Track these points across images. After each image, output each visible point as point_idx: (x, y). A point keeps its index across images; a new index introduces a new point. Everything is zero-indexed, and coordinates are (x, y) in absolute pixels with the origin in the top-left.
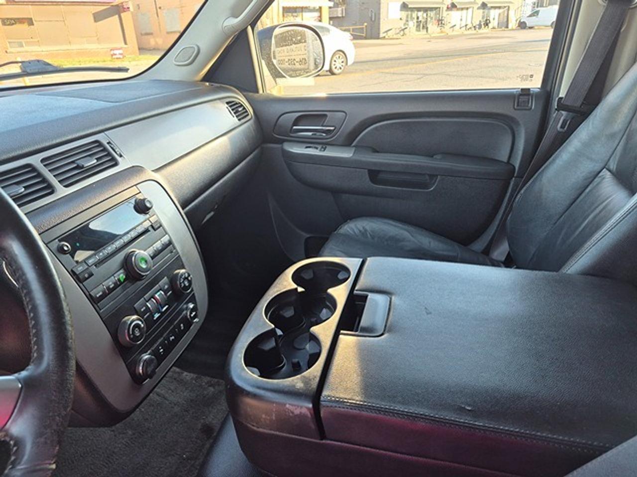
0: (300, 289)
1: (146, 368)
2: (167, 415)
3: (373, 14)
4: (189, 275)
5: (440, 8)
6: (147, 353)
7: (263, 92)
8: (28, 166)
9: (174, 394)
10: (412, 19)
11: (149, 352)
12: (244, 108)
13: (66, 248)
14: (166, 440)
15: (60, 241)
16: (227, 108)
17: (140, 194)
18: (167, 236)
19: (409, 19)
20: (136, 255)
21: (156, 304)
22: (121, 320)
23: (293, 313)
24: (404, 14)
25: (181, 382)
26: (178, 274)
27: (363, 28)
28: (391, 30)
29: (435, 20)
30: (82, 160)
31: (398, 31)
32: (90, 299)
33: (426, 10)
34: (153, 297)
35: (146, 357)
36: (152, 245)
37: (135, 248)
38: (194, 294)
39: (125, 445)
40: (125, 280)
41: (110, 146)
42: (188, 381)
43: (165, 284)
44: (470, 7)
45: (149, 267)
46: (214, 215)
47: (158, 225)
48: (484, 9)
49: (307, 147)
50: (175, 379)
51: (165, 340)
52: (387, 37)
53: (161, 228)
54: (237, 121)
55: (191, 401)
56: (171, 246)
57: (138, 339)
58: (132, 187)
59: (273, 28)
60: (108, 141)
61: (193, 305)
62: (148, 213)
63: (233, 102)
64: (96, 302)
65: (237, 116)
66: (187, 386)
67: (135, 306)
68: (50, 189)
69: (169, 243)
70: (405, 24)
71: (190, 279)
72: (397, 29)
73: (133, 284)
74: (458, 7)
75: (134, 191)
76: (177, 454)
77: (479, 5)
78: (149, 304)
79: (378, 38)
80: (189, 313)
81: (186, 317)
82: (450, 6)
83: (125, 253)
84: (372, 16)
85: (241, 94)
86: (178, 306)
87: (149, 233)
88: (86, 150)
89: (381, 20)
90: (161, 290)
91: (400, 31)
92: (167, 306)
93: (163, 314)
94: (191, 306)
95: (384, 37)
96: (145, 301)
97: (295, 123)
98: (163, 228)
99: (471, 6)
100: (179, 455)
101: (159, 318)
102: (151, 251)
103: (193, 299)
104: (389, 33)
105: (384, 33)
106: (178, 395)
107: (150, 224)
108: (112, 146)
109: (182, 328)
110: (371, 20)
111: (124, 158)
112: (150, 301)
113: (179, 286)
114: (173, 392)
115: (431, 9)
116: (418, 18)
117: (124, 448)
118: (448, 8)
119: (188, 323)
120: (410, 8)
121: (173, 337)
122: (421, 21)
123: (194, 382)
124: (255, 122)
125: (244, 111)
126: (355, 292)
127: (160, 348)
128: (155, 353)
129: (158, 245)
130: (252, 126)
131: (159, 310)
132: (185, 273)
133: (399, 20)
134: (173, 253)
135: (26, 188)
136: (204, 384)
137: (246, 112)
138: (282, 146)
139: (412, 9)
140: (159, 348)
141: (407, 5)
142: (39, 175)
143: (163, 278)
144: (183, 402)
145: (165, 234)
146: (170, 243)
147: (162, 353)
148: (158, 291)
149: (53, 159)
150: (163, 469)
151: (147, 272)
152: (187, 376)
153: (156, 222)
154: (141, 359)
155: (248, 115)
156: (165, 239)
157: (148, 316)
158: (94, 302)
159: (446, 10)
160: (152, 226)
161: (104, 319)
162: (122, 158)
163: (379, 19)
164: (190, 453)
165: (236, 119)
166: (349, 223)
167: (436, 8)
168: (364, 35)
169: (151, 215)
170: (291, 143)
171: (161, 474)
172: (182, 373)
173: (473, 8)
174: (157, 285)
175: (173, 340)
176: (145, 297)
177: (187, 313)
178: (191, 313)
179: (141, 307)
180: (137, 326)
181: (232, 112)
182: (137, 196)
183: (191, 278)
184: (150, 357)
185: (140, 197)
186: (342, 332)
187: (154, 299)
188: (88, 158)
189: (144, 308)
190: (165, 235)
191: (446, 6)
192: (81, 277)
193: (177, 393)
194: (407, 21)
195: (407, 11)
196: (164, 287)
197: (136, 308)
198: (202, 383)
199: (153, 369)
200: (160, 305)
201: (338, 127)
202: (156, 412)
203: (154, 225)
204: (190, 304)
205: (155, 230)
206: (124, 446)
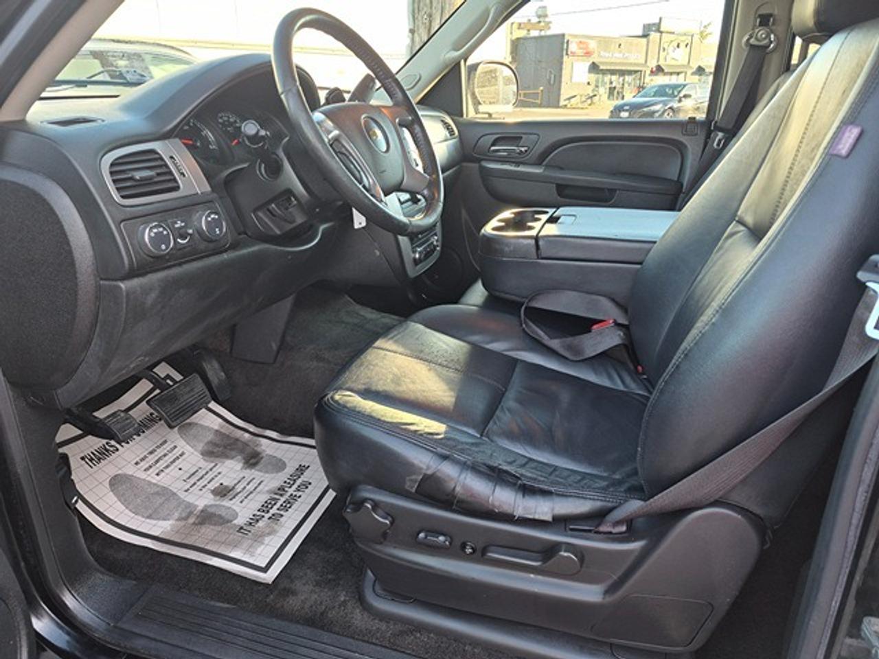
3: (553, 76)
5: (641, 71)
7: (467, 117)
10: (604, 84)
19: (600, 85)
24: (593, 77)
27: (538, 93)
28: (575, 96)
29: (634, 86)
31: (584, 99)
33: (622, 73)
35: (419, 249)
44: (682, 72)
48: (700, 75)
52: (569, 106)
54: (449, 136)
59: (478, 64)
63: (444, 121)
65: (449, 132)
70: (593, 91)
72: (583, 96)
74: (666, 71)
77: (694, 70)
79: (558, 107)
82: (654, 69)
84: (550, 78)
85: (448, 116)
89: (563, 84)
91: (588, 99)
95: (566, 106)
97: (494, 144)
99: (682, 70)
104: (573, 101)
105: (565, 100)
110: (549, 82)
115: (630, 73)
116: (611, 83)
118: (652, 72)
120: (602, 70)
122: (615, 88)
124: (459, 140)
125: (452, 129)
130: (458, 142)
133: (586, 84)
137: (454, 130)
138: (480, 164)
139: (604, 72)
141: (598, 67)
155: (455, 133)
159: (650, 75)
163: (560, 82)
165: (448, 134)
167: (636, 72)
168: (539, 102)
170: (488, 162)
173: (686, 73)
181: (445, 128)
191: (650, 69)
194: (597, 86)
195: (598, 73)
201: (531, 148)
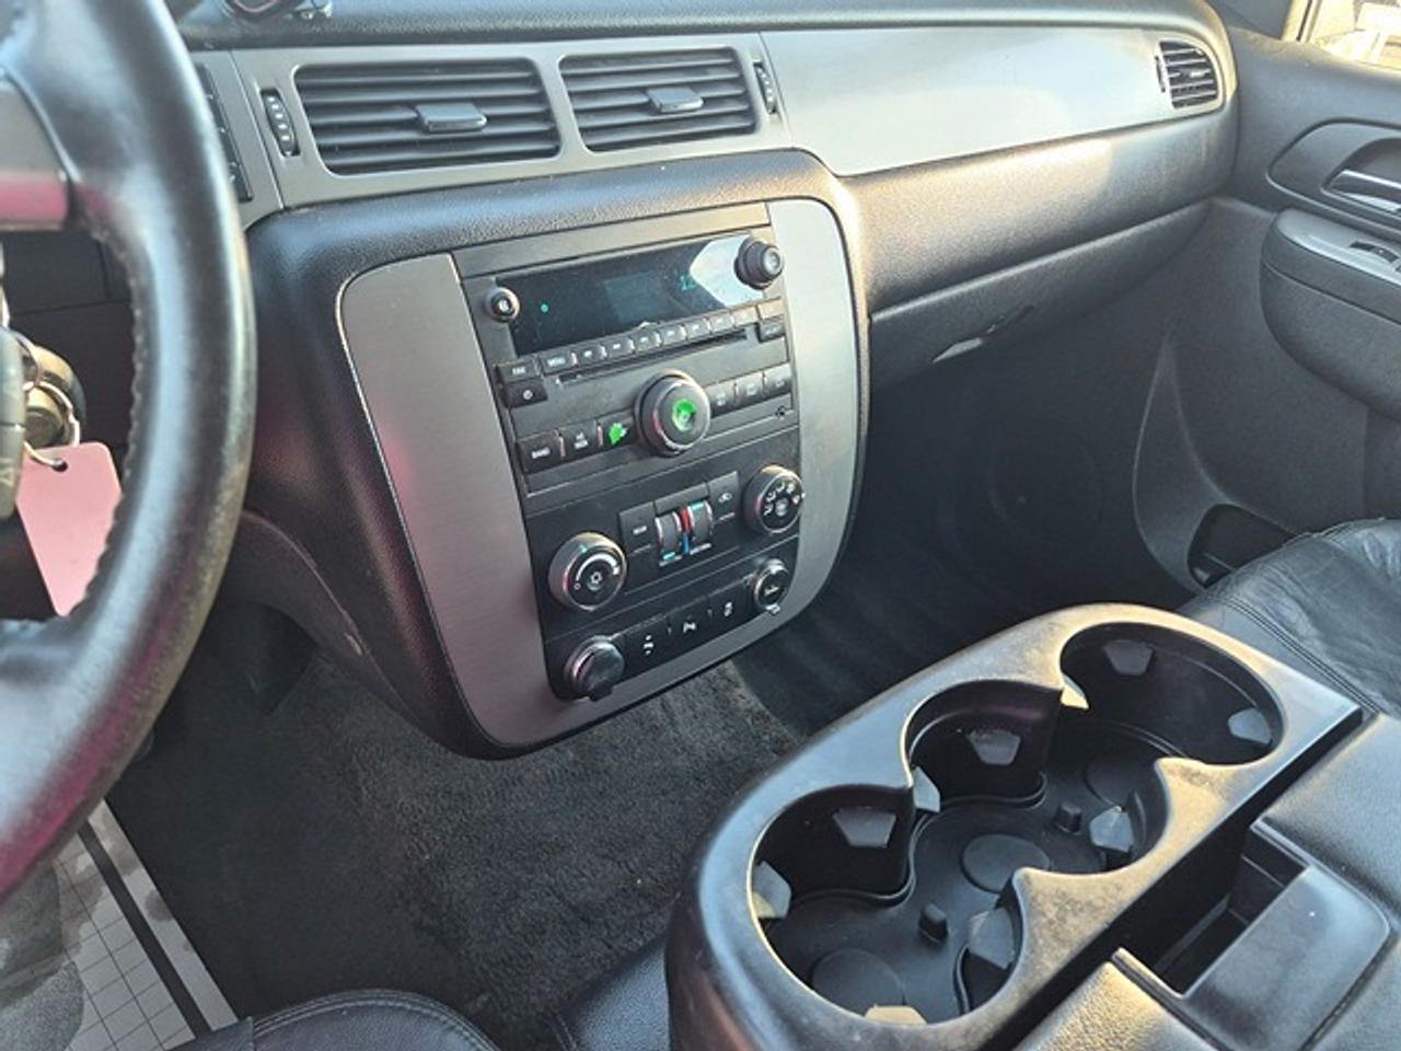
0: (1073, 698)
1: (589, 673)
2: (657, 764)
4: (798, 490)
6: (610, 639)
7: (1299, 38)
8: (525, 64)
9: (696, 724)
11: (616, 635)
12: (1211, 75)
13: (503, 306)
14: (624, 818)
15: (500, 283)
16: (1157, 58)
17: (768, 229)
18: (787, 366)
20: (674, 389)
21: (680, 529)
22: (573, 536)
23: (1011, 759)
25: (725, 706)
26: (769, 476)
30: (665, 91)
32: (513, 452)
34: (678, 509)
35: (604, 645)
36: (734, 378)
37: (685, 371)
38: (796, 540)
39: (547, 775)
40: (622, 441)
41: (758, 76)
42: (737, 709)
43: (725, 489)
45: (693, 433)
46: (979, 348)
47: (775, 330)
49: (1356, 246)
50: (715, 690)
51: (669, 625)
53: (783, 339)
54: (1171, 107)
55: (721, 762)
56: (788, 396)
57: (588, 597)
58: (757, 201)
60: (758, 61)
61: (780, 568)
62: (761, 288)
63: (1188, 47)
64: (526, 470)
65: (1174, 93)
66: (730, 723)
67: (622, 514)
68: (550, 142)
69: (782, 388)
71: (796, 501)
73: (640, 459)
75: (755, 214)
76: (627, 866)
78: (661, 522)
80: (759, 583)
81: (750, 589)
83: (653, 374)
85: (1223, 30)
86: (739, 554)
87: (742, 343)
88: (690, 69)
90: (706, 498)
92: (708, 546)
93: (688, 560)
94: (775, 567)
96: (654, 514)
97: (1357, 161)
98: (786, 341)
100: (631, 871)
101: (673, 566)
102: (722, 393)
103: (789, 553)
106: (702, 731)
107: (755, 319)
108: (764, 76)
109: (727, 613)
111: (780, 118)
112: (663, 518)
113: (758, 507)
114: (695, 717)
117: (543, 783)
119: (749, 608)
121: (693, 626)
123: (749, 720)
124: (1224, 126)
125: (1210, 82)
126: (1259, 822)
127: (648, 638)
128: (629, 648)
129: (751, 384)
130: (1208, 131)
131: (683, 547)
132: (788, 482)
134: (782, 418)
135: (491, 119)
136: (767, 738)
137: (1214, 87)
138: (1276, 219)
140: (645, 638)
142: (541, 98)
143: (729, 472)
144: (704, 754)
145: (785, 358)
146: (787, 388)
147: (648, 652)
148: (701, 500)
149: (596, 66)
150: (584, 879)
151: (686, 444)
152: (745, 697)
153: (775, 318)
154: (589, 644)
155: (1214, 97)
156: (779, 374)
157: (644, 554)
158: (522, 469)
160: (757, 326)
161: (528, 517)
162: (775, 116)
164: (654, 882)
165: (1167, 98)
166: (1379, 525)
169: (769, 297)
170: (1312, 217)
171: (575, 890)
172: (737, 686)
174: (703, 485)
175: (690, 630)
176: (657, 501)
177: (754, 581)
178: (766, 585)
179: (637, 521)
180: (602, 567)
181: (1166, 76)
182: (755, 232)
183: (801, 500)
184: (612, 650)
185: (760, 236)
186: (1122, 952)
187: (679, 514)
188: (687, 91)
189: (644, 529)
190: (782, 363)
192: (511, 393)
193: (702, 726)
196: (720, 495)
197: (623, 521)
198: (765, 733)
199: (606, 682)
200: (689, 534)
202: (640, 743)
203: (763, 327)
204: (777, 561)
205: (761, 340)
206: (543, 778)
